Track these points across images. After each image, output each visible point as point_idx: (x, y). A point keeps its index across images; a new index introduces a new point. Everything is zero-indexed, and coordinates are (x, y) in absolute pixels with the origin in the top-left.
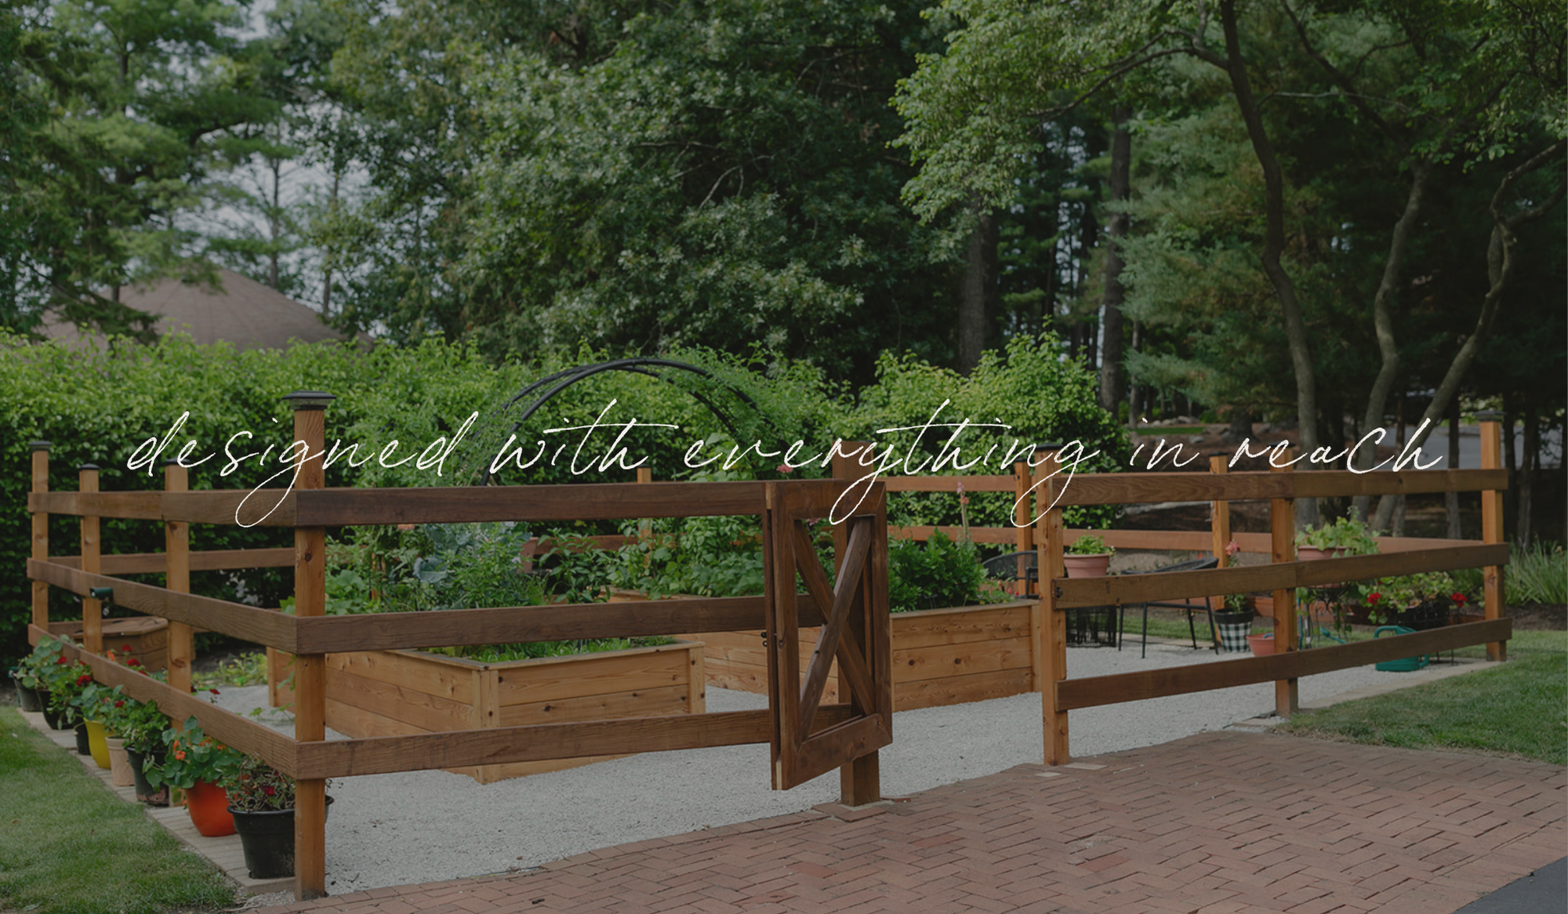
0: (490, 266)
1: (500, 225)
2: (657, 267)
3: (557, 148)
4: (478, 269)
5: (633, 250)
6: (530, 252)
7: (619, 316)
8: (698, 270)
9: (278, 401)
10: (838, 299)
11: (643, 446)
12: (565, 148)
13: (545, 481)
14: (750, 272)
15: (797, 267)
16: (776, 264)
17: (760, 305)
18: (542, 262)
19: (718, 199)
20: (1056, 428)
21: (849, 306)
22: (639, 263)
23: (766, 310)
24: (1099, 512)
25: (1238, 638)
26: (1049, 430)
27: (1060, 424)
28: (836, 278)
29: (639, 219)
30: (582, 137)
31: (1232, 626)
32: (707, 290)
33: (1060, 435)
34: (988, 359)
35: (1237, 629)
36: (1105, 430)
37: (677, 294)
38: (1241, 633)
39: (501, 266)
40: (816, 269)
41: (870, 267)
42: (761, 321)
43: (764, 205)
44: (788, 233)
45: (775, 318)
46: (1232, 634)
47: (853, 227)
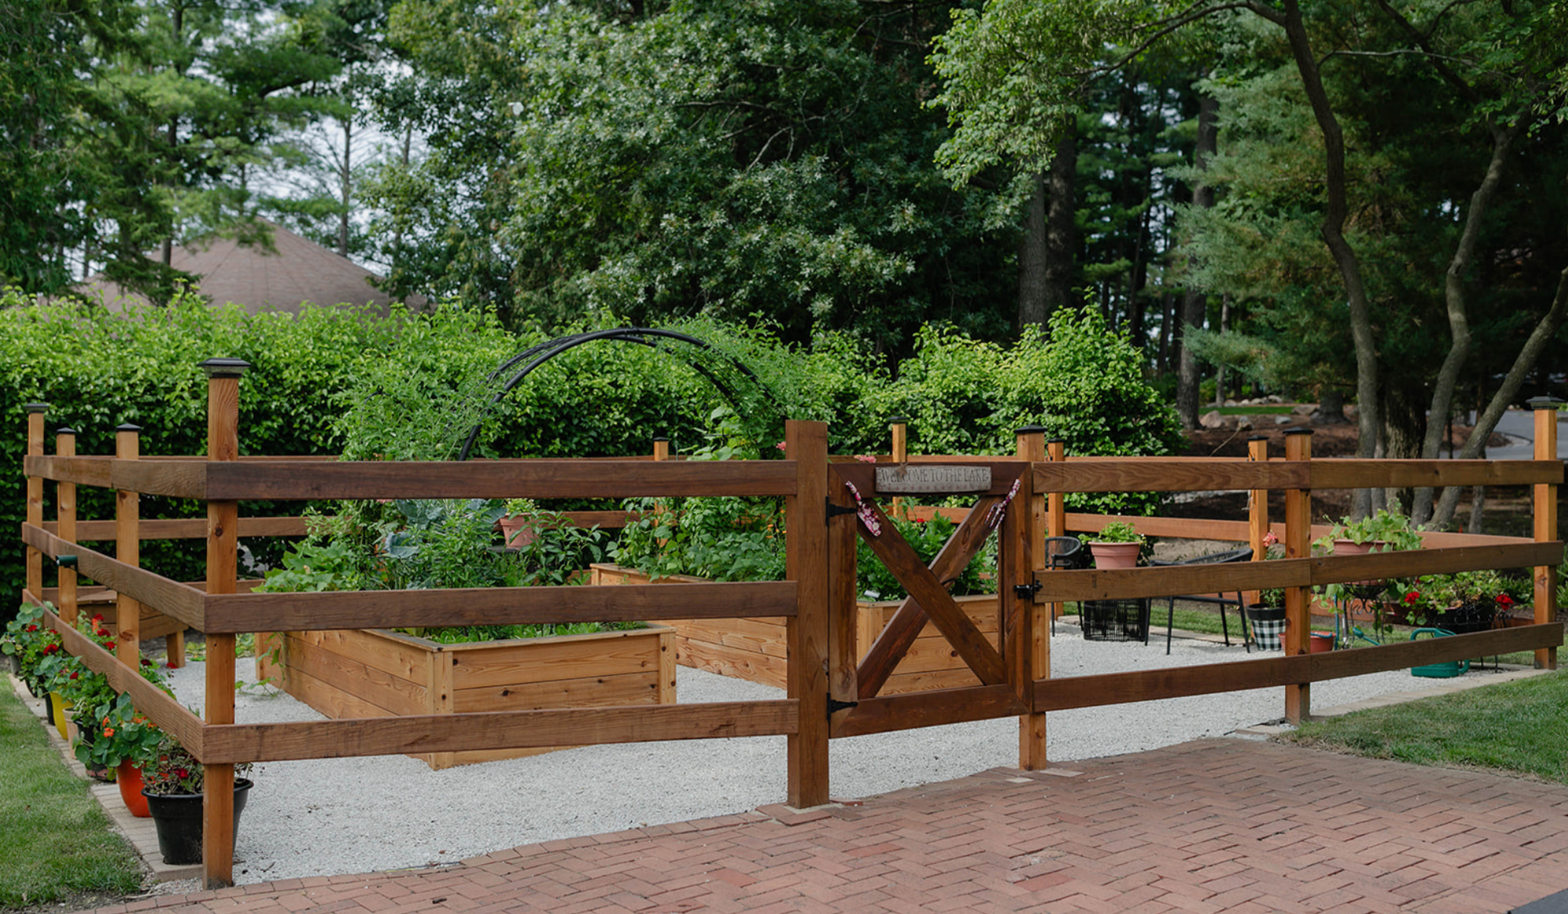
0: (532, 229)
1: (542, 186)
2: (701, 231)
3: (601, 106)
4: (520, 231)
5: (676, 214)
6: (574, 214)
7: (661, 282)
8: (743, 235)
9: (287, 366)
10: (888, 267)
11: (664, 418)
12: (609, 107)
13: (561, 454)
14: (797, 237)
15: (846, 232)
16: (825, 230)
17: (806, 272)
18: (587, 225)
19: (767, 161)
20: (1099, 407)
21: (900, 274)
22: (682, 227)
23: (812, 277)
24: (1143, 497)
25: (1272, 636)
26: (1091, 409)
27: (1103, 402)
28: (887, 245)
29: (684, 180)
30: (628, 96)
31: (1266, 622)
32: (752, 256)
33: (1103, 415)
34: (1031, 332)
35: (1271, 626)
36: (1151, 410)
37: (720, 259)
38: (1276, 630)
39: (543, 228)
40: (864, 235)
41: (921, 234)
42: (807, 288)
43: (812, 168)
44: (837, 197)
45: (819, 286)
46: (1266, 631)
47: (905, 192)
